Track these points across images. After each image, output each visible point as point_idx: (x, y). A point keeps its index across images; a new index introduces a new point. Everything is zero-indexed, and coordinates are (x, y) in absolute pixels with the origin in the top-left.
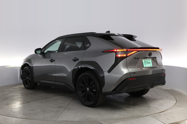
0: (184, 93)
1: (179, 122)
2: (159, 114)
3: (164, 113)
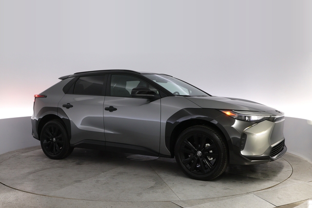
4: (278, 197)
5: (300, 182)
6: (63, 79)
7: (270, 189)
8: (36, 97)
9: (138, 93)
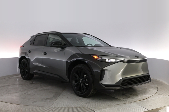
0: (165, 82)
1: (160, 108)
2: (142, 101)
3: (146, 100)
4: (149, 105)
5: (162, 96)
6: (31, 37)
7: (145, 100)
8: (20, 47)
9: (53, 45)
